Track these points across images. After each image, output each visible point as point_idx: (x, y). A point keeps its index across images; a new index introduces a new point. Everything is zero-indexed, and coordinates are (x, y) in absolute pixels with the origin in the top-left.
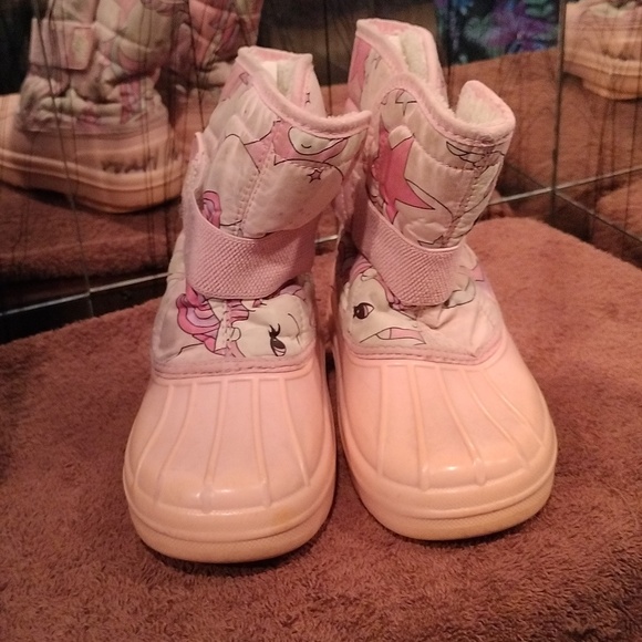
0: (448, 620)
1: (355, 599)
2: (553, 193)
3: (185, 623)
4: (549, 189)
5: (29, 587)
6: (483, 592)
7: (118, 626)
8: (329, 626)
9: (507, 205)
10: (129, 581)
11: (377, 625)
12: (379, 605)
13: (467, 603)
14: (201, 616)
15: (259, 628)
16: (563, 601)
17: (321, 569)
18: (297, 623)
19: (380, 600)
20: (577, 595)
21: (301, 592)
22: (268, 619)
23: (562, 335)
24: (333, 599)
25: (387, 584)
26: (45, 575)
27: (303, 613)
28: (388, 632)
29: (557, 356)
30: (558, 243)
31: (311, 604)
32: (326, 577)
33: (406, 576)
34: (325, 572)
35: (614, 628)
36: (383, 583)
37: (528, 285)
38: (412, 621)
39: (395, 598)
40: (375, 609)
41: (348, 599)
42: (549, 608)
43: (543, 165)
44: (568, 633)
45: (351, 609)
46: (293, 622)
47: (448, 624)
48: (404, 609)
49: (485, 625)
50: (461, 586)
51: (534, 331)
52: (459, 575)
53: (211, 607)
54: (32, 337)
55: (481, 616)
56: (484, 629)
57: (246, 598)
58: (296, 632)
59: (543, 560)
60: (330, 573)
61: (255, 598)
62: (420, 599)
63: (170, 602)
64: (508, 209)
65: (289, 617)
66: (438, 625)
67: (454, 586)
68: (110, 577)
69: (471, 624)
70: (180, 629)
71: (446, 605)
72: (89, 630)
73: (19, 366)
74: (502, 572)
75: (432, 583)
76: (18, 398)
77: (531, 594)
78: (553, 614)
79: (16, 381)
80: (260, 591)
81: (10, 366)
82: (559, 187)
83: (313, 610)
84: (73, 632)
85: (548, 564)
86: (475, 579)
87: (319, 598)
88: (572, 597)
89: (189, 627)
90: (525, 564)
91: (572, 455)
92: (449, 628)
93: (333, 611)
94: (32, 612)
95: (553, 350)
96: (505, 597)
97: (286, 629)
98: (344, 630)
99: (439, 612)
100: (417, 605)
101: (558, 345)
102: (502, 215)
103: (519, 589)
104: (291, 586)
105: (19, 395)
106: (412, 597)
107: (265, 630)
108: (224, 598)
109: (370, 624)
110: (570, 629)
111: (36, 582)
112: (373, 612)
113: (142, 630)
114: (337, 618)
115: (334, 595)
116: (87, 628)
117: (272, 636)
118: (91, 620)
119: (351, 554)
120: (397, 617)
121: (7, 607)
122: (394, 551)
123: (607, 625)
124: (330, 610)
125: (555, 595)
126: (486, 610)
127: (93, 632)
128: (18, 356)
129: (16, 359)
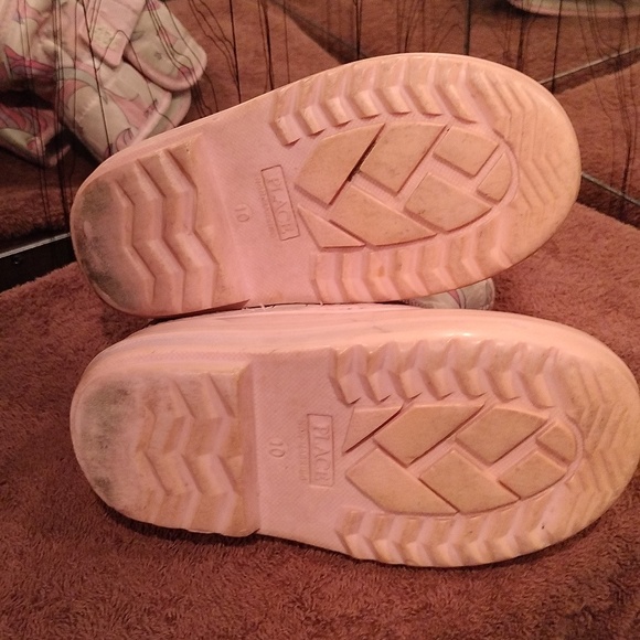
0: (455, 627)
1: (358, 618)
10: (102, 621)
12: (383, 621)
13: (472, 606)
16: (565, 588)
17: (314, 586)
19: (384, 615)
20: (577, 579)
24: (333, 620)
25: (387, 595)
31: (311, 629)
32: (320, 595)
34: (318, 589)
36: (382, 595)
39: (399, 611)
40: (380, 627)
41: (350, 618)
42: (552, 597)
44: (567, 616)
45: (353, 629)
47: (456, 631)
48: (409, 621)
49: (493, 625)
55: (487, 617)
56: (491, 630)
60: (324, 590)
62: (425, 608)
66: (445, 634)
67: (457, 588)
68: (79, 618)
71: (451, 611)
77: (533, 587)
78: (554, 602)
87: (319, 622)
92: (457, 635)
93: (336, 634)
96: (508, 593)
99: (445, 618)
100: (422, 614)
103: (522, 583)
106: (415, 607)
108: (214, 632)
110: (569, 612)
115: (333, 615)
120: (404, 631)
125: (558, 583)
126: (491, 610)
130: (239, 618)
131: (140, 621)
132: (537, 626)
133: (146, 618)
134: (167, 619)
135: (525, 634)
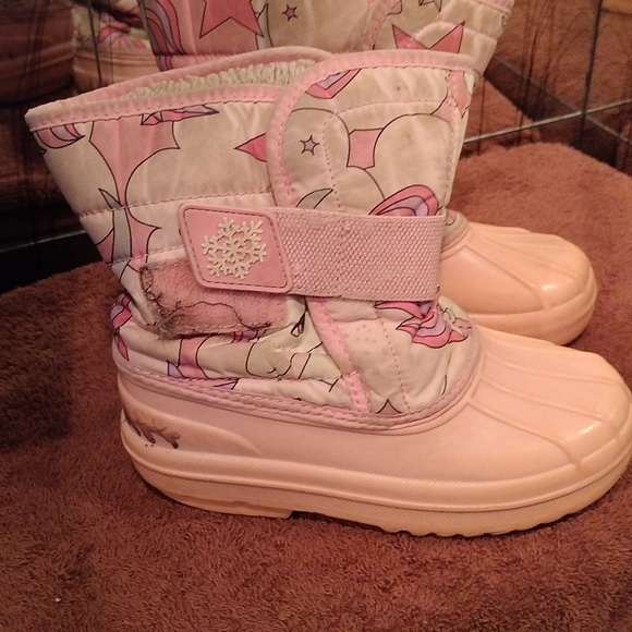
0: (541, 582)
1: (450, 563)
2: (584, 116)
3: (282, 588)
4: (579, 113)
5: (116, 548)
6: (574, 553)
7: (215, 590)
8: (428, 591)
9: (536, 130)
10: (217, 541)
11: (475, 589)
12: (474, 568)
13: (559, 565)
14: (297, 579)
15: (358, 594)
18: (395, 588)
19: (475, 564)
21: (394, 555)
22: (366, 584)
23: (614, 275)
24: (427, 562)
26: (130, 535)
27: (399, 577)
28: (485, 595)
29: (612, 299)
30: (596, 173)
31: (406, 568)
37: (571, 220)
38: (507, 584)
39: (489, 561)
40: (471, 573)
41: (443, 562)
45: (446, 572)
46: (391, 587)
47: (541, 586)
48: (498, 572)
49: (576, 586)
50: (552, 548)
52: (549, 536)
53: (306, 571)
54: (73, 271)
55: (571, 577)
56: (574, 590)
57: (340, 562)
58: (396, 597)
61: (349, 562)
62: (514, 562)
63: (263, 564)
64: (537, 134)
65: (387, 582)
66: (531, 588)
67: (545, 548)
68: (198, 536)
69: (562, 586)
70: (278, 595)
71: (539, 567)
72: (186, 596)
73: (63, 302)
74: (591, 533)
76: (68, 338)
77: (618, 554)
79: (62, 319)
80: (354, 554)
81: (54, 303)
82: (589, 111)
83: (409, 575)
84: (170, 597)
86: (565, 540)
87: (414, 562)
89: (288, 592)
90: (612, 524)
92: (542, 590)
93: (430, 575)
94: (125, 577)
96: (594, 558)
97: (385, 594)
98: (442, 595)
99: (532, 574)
100: (512, 567)
101: (612, 287)
102: (531, 140)
103: (608, 550)
104: (383, 548)
105: (68, 334)
106: (505, 560)
107: (365, 596)
108: (318, 561)
109: (467, 589)
111: (122, 542)
113: (240, 595)
114: (435, 583)
115: (428, 558)
116: (184, 592)
117: (372, 602)
118: (186, 584)
120: (493, 580)
121: (97, 569)
124: (426, 574)
126: (577, 571)
127: (190, 597)
128: (61, 292)
129: (59, 295)
130: (342, 551)
131: (252, 545)
132: (618, 593)
133: (257, 543)
134: (276, 546)
135: (605, 598)
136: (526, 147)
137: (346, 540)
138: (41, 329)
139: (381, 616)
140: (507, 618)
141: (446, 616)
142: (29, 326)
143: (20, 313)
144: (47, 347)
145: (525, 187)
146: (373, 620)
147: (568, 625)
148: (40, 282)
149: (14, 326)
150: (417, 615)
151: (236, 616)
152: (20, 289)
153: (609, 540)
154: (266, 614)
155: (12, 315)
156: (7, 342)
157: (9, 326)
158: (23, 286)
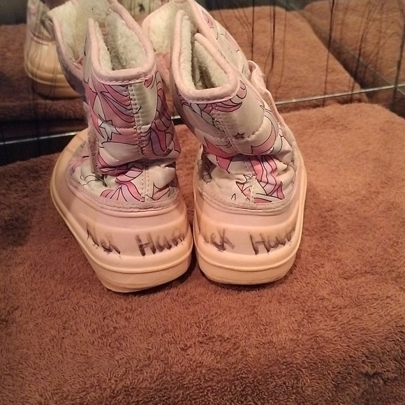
0: (285, 358)
1: (228, 338)
2: (396, 88)
3: (122, 342)
4: (392, 86)
5: (32, 309)
6: (308, 343)
7: (82, 339)
8: (210, 353)
9: (364, 94)
10: (92, 312)
11: (239, 356)
12: (242, 343)
13: (298, 349)
14: (133, 339)
15: (166, 350)
16: (360, 354)
17: (209, 318)
18: (190, 349)
19: (243, 341)
20: (369, 351)
21: (195, 330)
22: (173, 345)
23: (386, 183)
24: (214, 337)
25: (249, 331)
26: (43, 304)
27: (195, 343)
28: (246, 360)
29: (380, 197)
30: (393, 123)
31: (200, 339)
32: (212, 323)
33: (262, 327)
34: (212, 320)
35: (393, 373)
36: (246, 331)
37: (369, 149)
38: (262, 356)
39: (253, 340)
40: (240, 346)
41: (223, 338)
42: (350, 357)
43: (391, 70)
44: (361, 373)
45: (224, 344)
46: (188, 349)
47: (284, 360)
48: (258, 348)
49: (308, 363)
50: (295, 337)
51: (368, 180)
52: (295, 330)
53: (139, 334)
54: (52, 155)
55: (306, 357)
56: (307, 365)
57: (161, 331)
58: (189, 355)
59: (350, 326)
60: (215, 321)
61: (166, 331)
62: (269, 343)
63: (115, 328)
64: (365, 98)
65: (186, 345)
66: (278, 360)
67: (291, 337)
68: (81, 308)
69: (299, 362)
70: (119, 345)
71: (284, 348)
72: (64, 340)
73: (42, 172)
74: (323, 332)
75: (278, 333)
76: (40, 193)
77: (339, 347)
78: (352, 361)
79: (41, 182)
80: (170, 327)
81: (37, 172)
82: (400, 85)
83: (201, 343)
84: (55, 340)
85: (353, 330)
86: (305, 334)
87: (206, 336)
88: (366, 352)
89: (124, 344)
90: (338, 328)
91: (380, 262)
92: (285, 362)
93: (213, 344)
94: (31, 325)
95: (378, 193)
96: (322, 347)
97: (183, 352)
98: (219, 357)
99: (279, 352)
100: (266, 346)
101: (382, 190)
102: (360, 101)
103: (332, 344)
104: (189, 326)
105: (41, 191)
106: (263, 341)
107: (170, 351)
108: (148, 329)
109: (235, 355)
110: (363, 371)
111: (36, 307)
112: (238, 348)
113: (96, 343)
114: (215, 349)
115: (215, 335)
116: (63, 338)
117: (174, 355)
118: (66, 334)
119: (230, 310)
120: (253, 352)
121: (17, 320)
122: (256, 311)
123: (388, 371)
124: (211, 344)
125: (355, 349)
126: (309, 354)
127: (66, 341)
128: (43, 166)
129: (41, 168)
131: (111, 316)
132: (339, 373)
133: (115, 316)
134: (126, 319)
136: (354, 105)
137: (169, 319)
138: (26, 186)
139: (177, 365)
140: (260, 377)
141: (218, 370)
142: (20, 184)
143: (15, 176)
144: (27, 196)
145: (345, 128)
146: (171, 366)
147: (302, 387)
148: (32, 159)
149: (11, 183)
150: (200, 367)
151: (90, 354)
152: (19, 162)
153: (334, 337)
154: (108, 355)
155: (11, 177)
156: (5, 192)
157: (8, 182)
158: (20, 160)
